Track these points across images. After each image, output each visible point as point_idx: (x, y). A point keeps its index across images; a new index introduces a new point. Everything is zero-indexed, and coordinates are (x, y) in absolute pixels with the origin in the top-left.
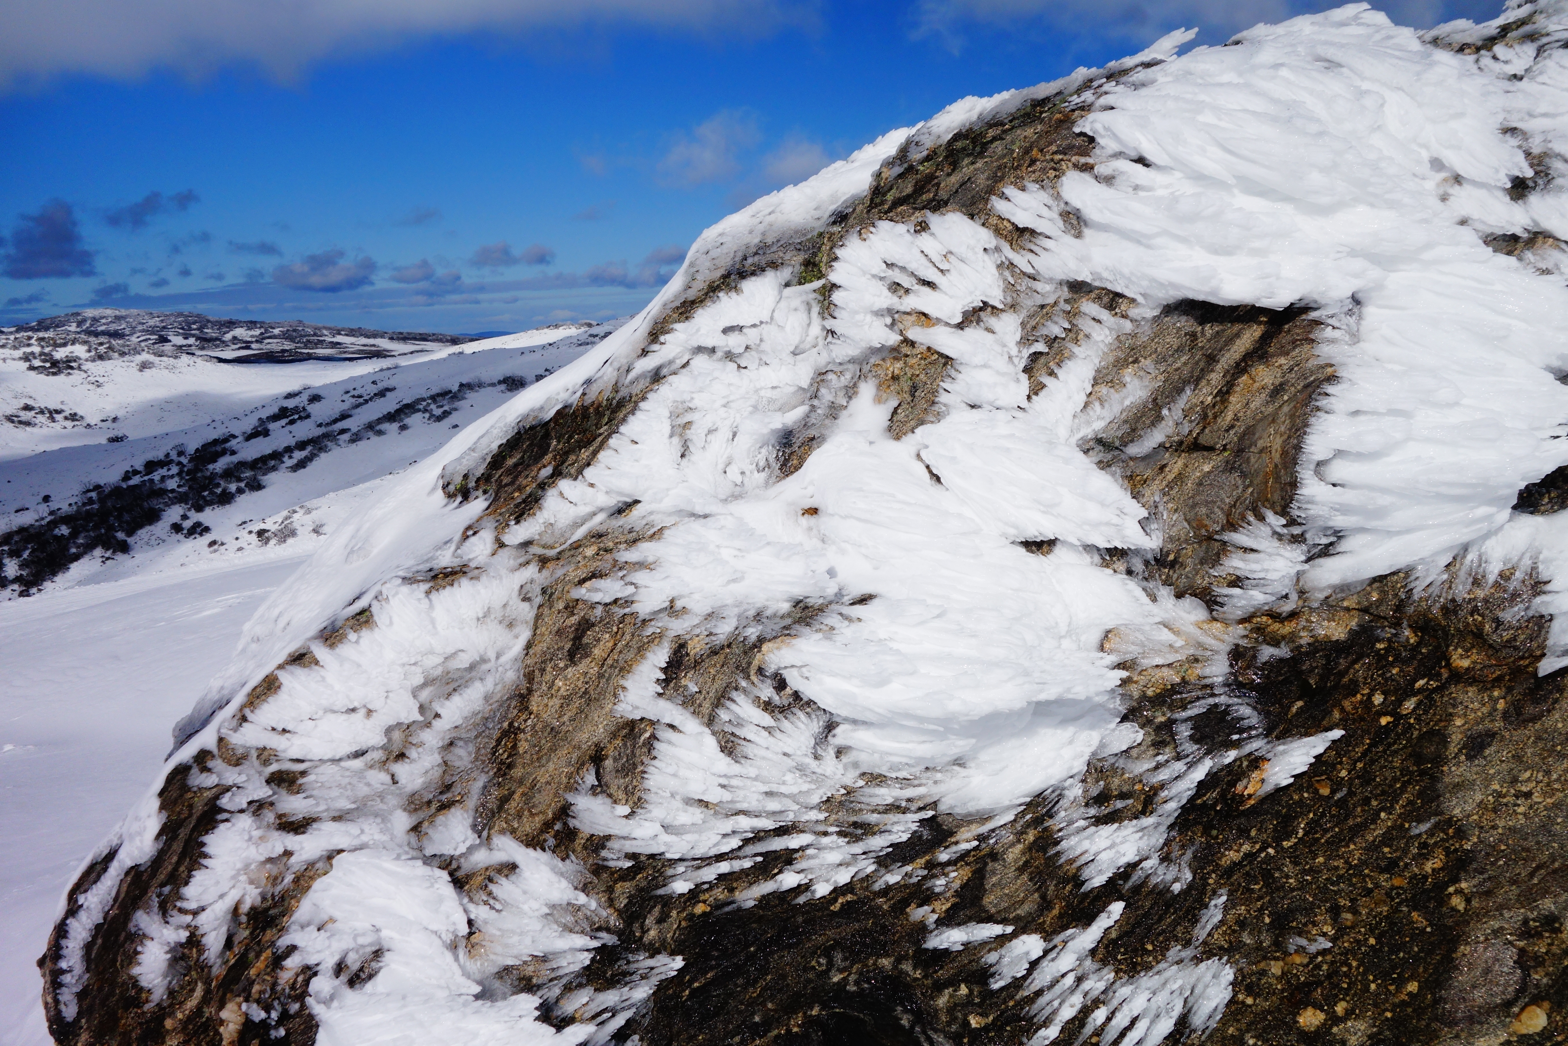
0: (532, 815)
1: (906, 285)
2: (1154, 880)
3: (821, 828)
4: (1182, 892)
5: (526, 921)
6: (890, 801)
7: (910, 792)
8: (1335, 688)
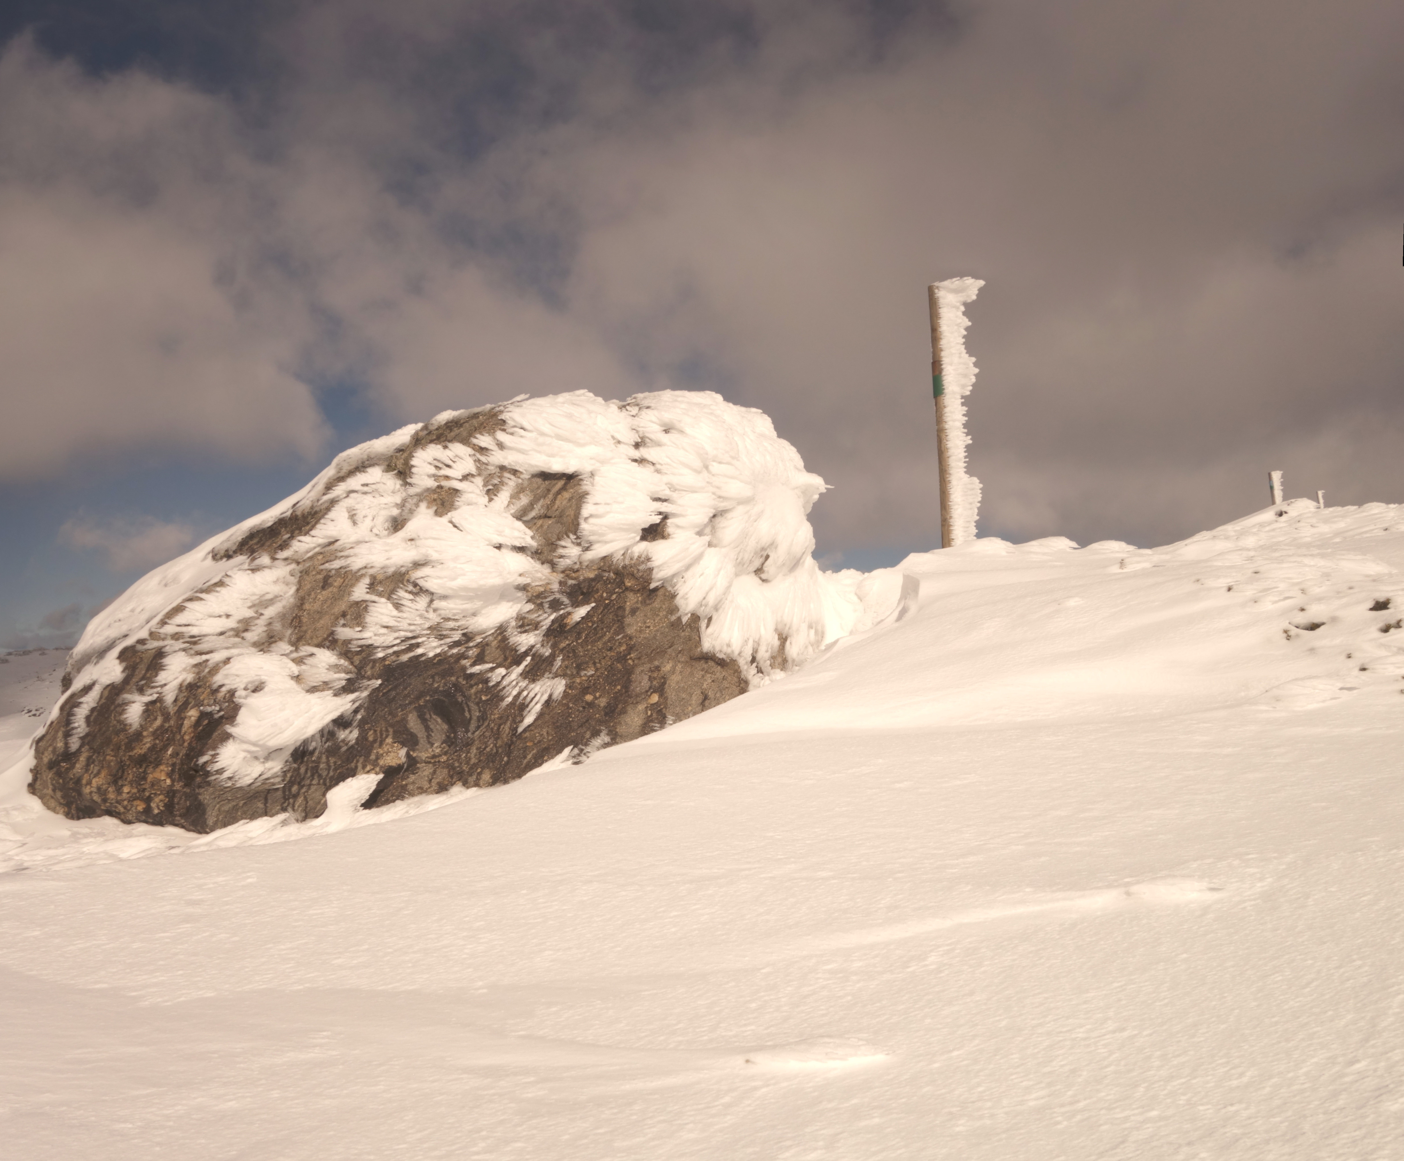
0: (317, 637)
1: (440, 466)
2: (540, 652)
3: (428, 636)
4: (548, 656)
5: (320, 670)
6: (452, 626)
7: (459, 623)
8: (592, 591)
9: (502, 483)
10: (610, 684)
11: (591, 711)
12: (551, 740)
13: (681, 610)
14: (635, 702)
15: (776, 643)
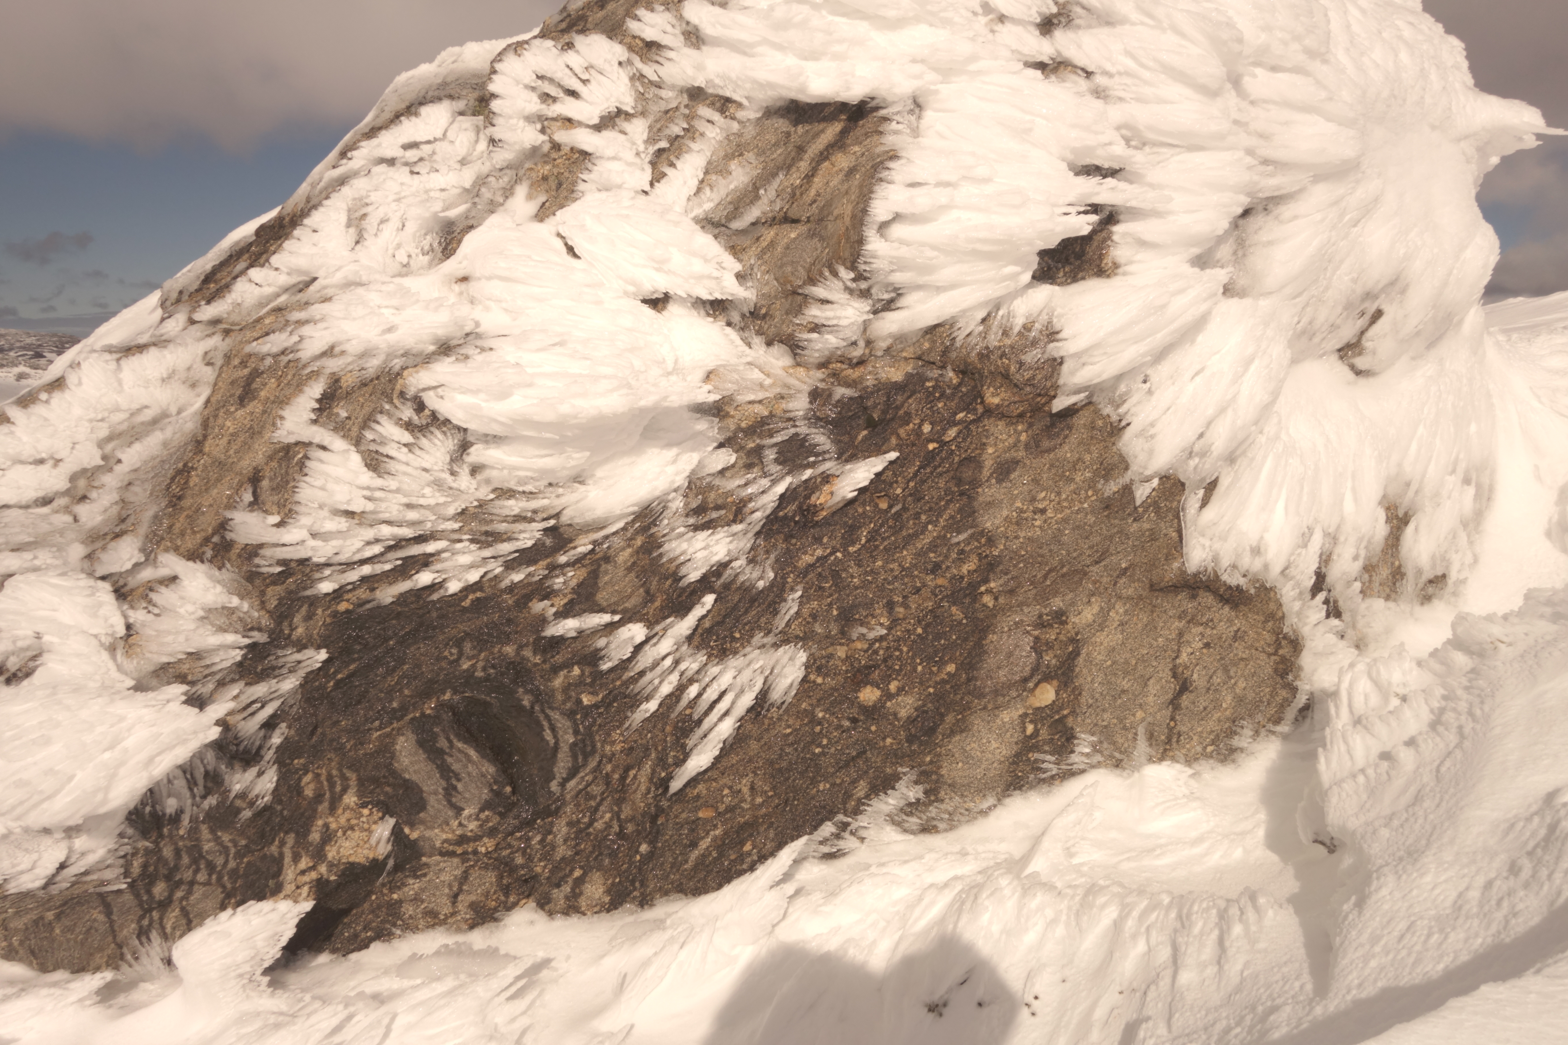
0: (194, 533)
1: (553, 94)
2: (742, 578)
3: (456, 536)
4: (765, 588)
5: (181, 622)
6: (516, 511)
7: (535, 504)
8: (892, 419)
9: (690, 132)
10: (929, 659)
11: (873, 728)
12: (761, 805)
13: (1134, 468)
14: (990, 706)
15: (1381, 530)
